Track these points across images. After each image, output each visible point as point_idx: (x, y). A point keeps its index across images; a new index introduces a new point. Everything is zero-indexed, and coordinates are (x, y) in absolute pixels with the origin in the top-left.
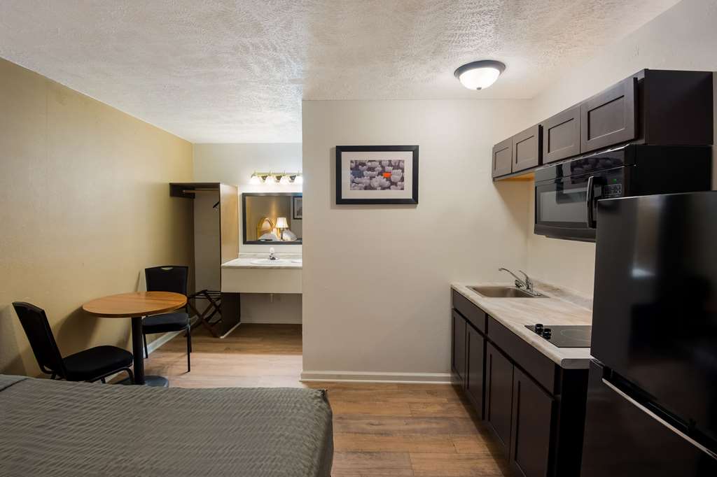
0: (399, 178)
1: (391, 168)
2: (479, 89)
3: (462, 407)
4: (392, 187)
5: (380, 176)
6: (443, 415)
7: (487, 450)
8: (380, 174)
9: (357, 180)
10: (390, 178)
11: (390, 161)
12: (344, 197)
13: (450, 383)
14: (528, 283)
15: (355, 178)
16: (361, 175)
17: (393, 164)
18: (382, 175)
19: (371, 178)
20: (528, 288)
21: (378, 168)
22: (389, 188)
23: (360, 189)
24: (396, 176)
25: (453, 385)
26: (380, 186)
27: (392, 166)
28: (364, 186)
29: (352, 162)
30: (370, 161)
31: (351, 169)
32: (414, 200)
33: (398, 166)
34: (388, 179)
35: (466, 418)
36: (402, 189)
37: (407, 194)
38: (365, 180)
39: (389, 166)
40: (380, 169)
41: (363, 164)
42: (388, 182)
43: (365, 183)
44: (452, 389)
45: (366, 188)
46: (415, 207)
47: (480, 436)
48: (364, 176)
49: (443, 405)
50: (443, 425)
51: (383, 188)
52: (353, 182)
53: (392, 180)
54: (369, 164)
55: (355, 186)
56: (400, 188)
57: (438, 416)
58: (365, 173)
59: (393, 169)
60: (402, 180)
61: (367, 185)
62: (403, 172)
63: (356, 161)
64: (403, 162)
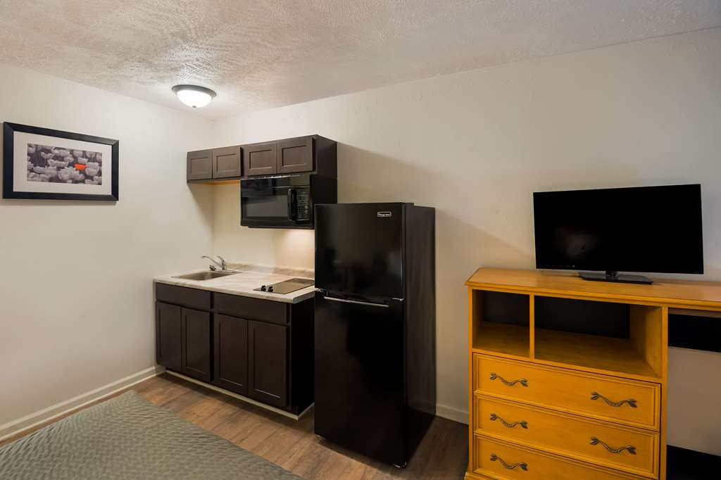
0: (95, 171)
1: (85, 160)
2: (194, 107)
3: (180, 386)
4: (86, 181)
5: (71, 168)
6: (168, 400)
7: (219, 402)
8: (71, 165)
9: (38, 168)
10: (84, 171)
11: (84, 152)
12: (16, 189)
13: (155, 375)
14: (223, 265)
15: (35, 166)
16: (44, 163)
17: (87, 155)
18: (74, 167)
19: (59, 168)
20: (224, 269)
21: (68, 158)
22: (83, 182)
23: (43, 181)
24: (92, 168)
25: (158, 376)
26: (71, 179)
27: (86, 157)
28: (48, 177)
29: (30, 146)
30: (56, 148)
31: (29, 154)
32: (115, 196)
33: (94, 158)
34: (82, 172)
35: (189, 392)
36: (100, 184)
37: (106, 189)
38: (51, 170)
39: (83, 157)
40: (72, 159)
41: (48, 151)
42: (82, 175)
43: (51, 173)
44: (160, 379)
45: (51, 180)
46: (115, 204)
47: (208, 397)
48: (49, 166)
49: (162, 393)
50: (174, 406)
51: (76, 182)
52: (31, 171)
53: (88, 174)
54: (56, 151)
55: (34, 176)
56: (97, 182)
57: (164, 402)
58: (49, 162)
59: (89, 161)
60: (100, 174)
61: (53, 176)
62: (100, 165)
63: (37, 146)
64: (101, 155)
